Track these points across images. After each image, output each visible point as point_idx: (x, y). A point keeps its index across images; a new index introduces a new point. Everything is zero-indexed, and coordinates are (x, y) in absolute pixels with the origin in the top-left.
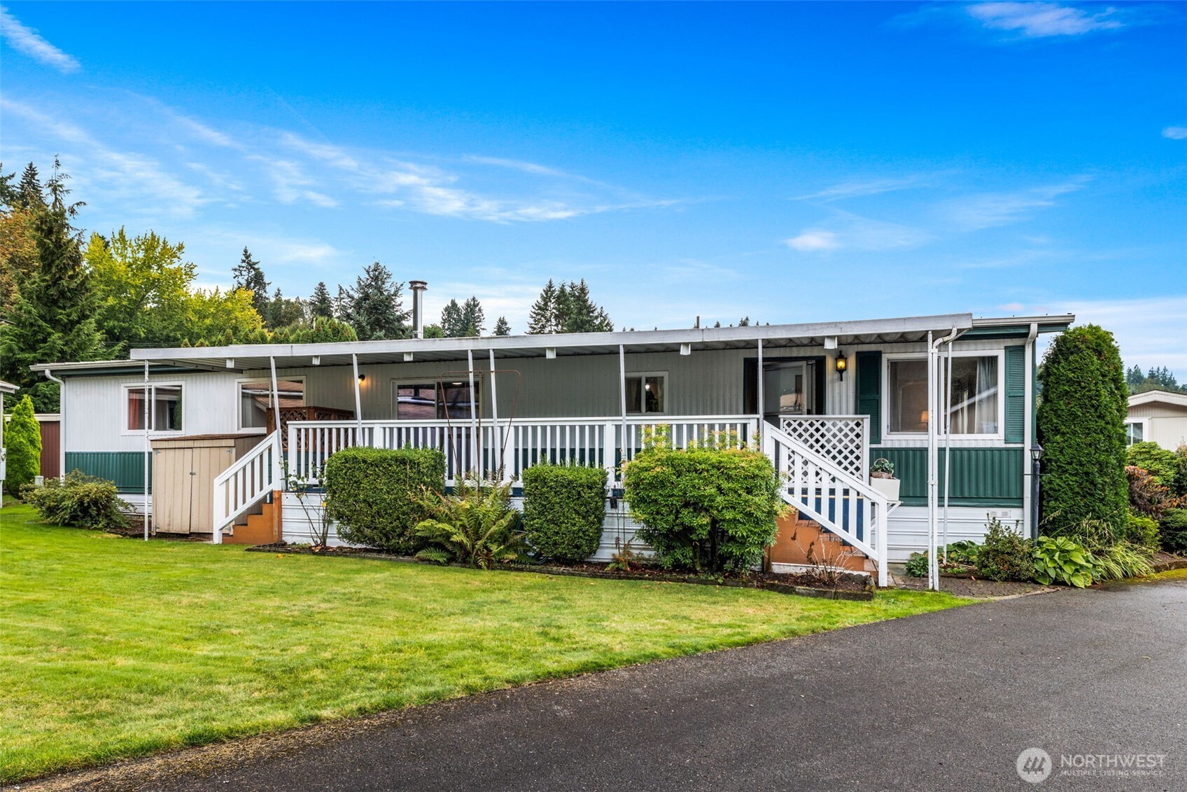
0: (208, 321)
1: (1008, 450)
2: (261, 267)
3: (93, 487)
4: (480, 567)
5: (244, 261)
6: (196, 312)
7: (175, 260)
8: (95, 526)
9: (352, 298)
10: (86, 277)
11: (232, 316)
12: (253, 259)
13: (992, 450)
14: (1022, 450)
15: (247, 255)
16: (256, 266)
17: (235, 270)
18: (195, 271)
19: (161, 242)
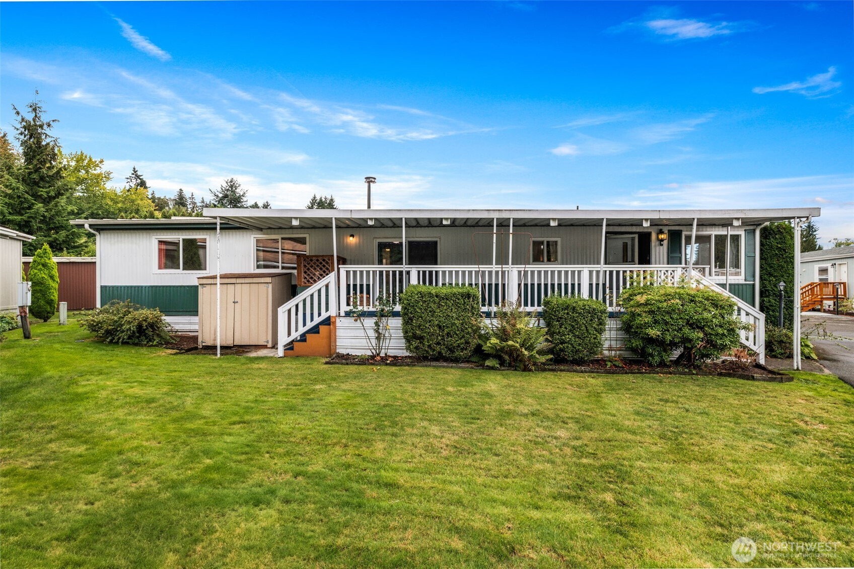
0: (120, 205)
1: (746, 284)
2: (144, 178)
3: (145, 313)
4: (530, 370)
5: (133, 174)
6: (112, 200)
7: (97, 168)
8: (151, 343)
9: (218, 196)
10: (60, 169)
11: (136, 203)
12: (139, 173)
13: (738, 285)
14: (754, 285)
15: (135, 171)
16: (141, 177)
17: (128, 178)
18: (111, 176)
19: (88, 157)
